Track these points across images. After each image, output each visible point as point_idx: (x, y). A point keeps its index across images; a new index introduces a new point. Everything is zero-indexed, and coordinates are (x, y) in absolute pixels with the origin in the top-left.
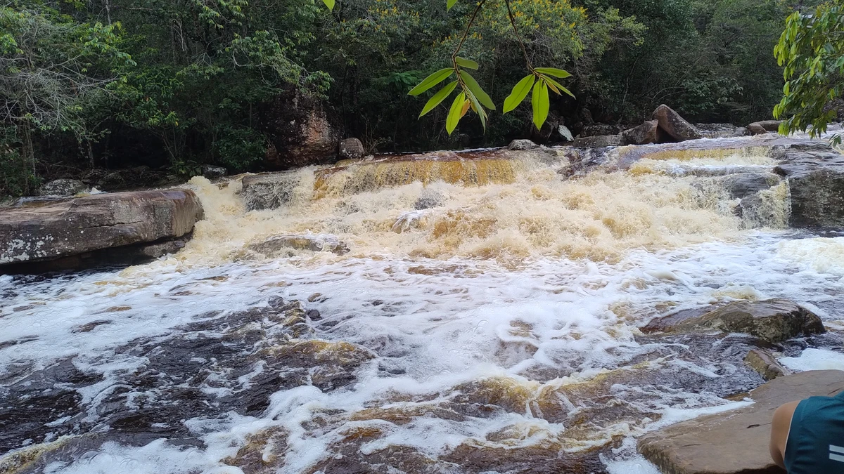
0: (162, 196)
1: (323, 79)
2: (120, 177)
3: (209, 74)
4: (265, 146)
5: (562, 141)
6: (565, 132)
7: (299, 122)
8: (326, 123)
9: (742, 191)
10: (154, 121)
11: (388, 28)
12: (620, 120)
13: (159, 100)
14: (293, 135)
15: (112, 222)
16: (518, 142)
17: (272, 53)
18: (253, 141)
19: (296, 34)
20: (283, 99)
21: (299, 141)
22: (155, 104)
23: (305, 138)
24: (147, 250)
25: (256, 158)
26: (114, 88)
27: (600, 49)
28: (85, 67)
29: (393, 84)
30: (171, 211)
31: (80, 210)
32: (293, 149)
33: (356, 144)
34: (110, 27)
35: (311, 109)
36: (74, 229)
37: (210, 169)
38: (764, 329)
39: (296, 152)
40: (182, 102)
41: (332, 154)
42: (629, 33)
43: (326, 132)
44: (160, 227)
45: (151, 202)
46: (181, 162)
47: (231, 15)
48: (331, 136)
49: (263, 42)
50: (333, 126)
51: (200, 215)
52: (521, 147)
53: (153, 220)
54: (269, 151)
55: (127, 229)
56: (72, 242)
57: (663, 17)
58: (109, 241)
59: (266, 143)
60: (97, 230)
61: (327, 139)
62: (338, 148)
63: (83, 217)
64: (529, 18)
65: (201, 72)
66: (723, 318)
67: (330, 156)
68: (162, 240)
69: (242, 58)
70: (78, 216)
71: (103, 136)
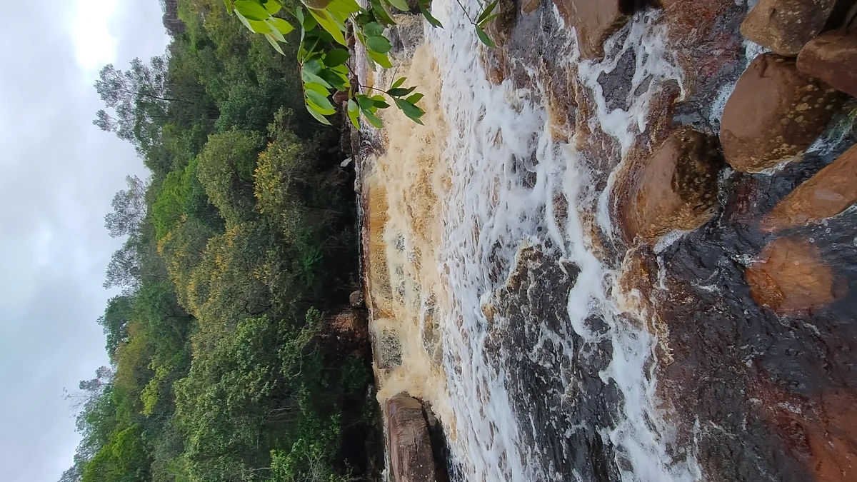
0: (394, 417)
1: (311, 314)
2: (374, 457)
3: (306, 392)
4: (354, 357)
5: (351, 165)
6: (345, 163)
7: (338, 334)
8: (339, 316)
9: (398, 44)
10: (337, 431)
11: (277, 271)
12: (338, 129)
13: (322, 428)
14: (347, 338)
15: (414, 446)
16: (356, 188)
17: (293, 348)
18: (351, 366)
19: (280, 332)
20: (322, 345)
21: (351, 334)
22: (325, 430)
23: (350, 330)
24: (432, 424)
25: (363, 364)
26: (317, 454)
27: (294, 137)
28: (301, 475)
29: (314, 271)
30: (405, 409)
31: (406, 467)
32: (356, 338)
33: (354, 296)
34: (274, 456)
35: (329, 325)
36: (419, 471)
37: (369, 395)
38: (507, 7)
39: (358, 336)
40: (324, 412)
41: (360, 312)
42: (285, 118)
43: (345, 315)
44: (416, 417)
45: (398, 423)
46: (364, 415)
47: (268, 375)
48: (348, 313)
49: (286, 354)
50: (340, 311)
51: (405, 394)
52: (359, 185)
53: (411, 421)
54: (357, 354)
55: (419, 435)
56: (428, 473)
57: (272, 98)
58: (427, 447)
59: (352, 356)
60: (420, 456)
61: (351, 314)
62: (356, 308)
63: (411, 466)
64: (274, 178)
65: (305, 397)
66: (499, 32)
67: (362, 313)
68: (425, 415)
69: (295, 370)
70: (410, 469)
71: (348, 464)
